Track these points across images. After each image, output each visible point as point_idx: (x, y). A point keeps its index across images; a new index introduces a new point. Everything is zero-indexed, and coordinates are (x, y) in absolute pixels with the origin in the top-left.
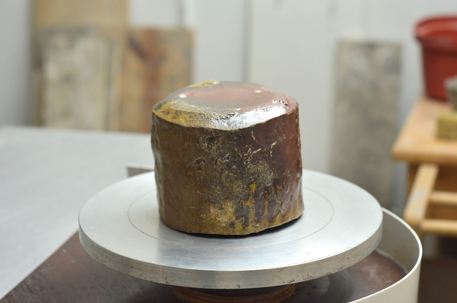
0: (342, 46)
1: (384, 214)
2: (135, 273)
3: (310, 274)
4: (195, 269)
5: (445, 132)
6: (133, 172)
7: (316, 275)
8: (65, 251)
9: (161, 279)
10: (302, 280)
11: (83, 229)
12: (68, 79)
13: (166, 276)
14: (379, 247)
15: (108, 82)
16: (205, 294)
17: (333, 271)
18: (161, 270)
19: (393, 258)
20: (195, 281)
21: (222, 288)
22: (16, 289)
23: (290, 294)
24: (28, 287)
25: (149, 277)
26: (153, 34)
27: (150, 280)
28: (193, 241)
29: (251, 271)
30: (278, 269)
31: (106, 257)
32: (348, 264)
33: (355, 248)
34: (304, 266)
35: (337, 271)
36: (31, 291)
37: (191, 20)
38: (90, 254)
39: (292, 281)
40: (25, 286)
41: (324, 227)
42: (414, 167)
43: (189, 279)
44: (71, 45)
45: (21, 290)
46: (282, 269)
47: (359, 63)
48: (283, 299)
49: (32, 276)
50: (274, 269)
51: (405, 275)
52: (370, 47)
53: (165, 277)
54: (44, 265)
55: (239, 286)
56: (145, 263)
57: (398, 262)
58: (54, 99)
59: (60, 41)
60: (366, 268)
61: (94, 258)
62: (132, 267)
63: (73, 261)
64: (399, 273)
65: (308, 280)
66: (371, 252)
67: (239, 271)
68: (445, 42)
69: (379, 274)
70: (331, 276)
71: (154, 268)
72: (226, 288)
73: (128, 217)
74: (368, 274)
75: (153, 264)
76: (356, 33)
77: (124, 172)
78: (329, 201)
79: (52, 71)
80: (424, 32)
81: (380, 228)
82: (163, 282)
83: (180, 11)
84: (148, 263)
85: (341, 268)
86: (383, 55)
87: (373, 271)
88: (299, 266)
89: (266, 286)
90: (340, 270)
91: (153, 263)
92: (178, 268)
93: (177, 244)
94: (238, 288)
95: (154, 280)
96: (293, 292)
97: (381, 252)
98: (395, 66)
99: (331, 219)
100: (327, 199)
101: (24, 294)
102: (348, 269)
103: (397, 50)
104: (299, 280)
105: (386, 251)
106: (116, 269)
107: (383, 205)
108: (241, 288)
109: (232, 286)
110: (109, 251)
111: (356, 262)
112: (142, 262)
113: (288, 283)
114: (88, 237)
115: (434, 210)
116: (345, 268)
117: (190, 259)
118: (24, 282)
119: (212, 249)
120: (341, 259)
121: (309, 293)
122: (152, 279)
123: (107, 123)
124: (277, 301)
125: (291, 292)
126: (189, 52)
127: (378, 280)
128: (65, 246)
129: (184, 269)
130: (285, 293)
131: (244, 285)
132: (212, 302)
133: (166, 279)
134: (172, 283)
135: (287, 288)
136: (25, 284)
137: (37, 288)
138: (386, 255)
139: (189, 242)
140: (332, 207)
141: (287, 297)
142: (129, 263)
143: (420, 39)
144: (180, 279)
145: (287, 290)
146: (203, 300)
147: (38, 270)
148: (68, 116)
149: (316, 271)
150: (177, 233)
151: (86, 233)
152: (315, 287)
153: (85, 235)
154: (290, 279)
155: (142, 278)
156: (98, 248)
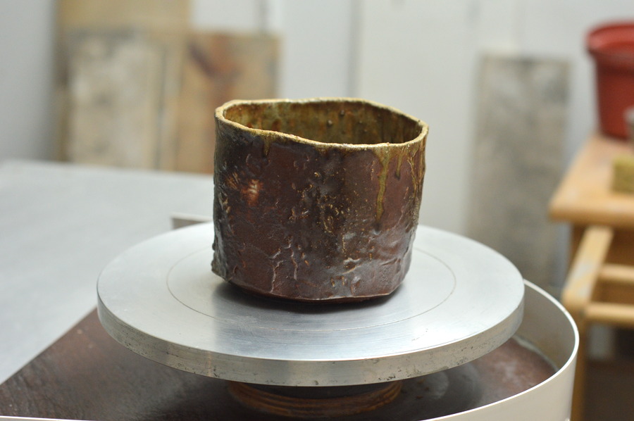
0: (486, 62)
1: (527, 288)
2: (173, 362)
3: (417, 368)
4: (255, 357)
5: (623, 183)
6: (179, 223)
7: (426, 369)
8: (80, 332)
9: (208, 370)
10: (406, 377)
11: (103, 300)
12: (105, 101)
13: (215, 366)
14: (516, 334)
15: (160, 106)
16: (271, 395)
17: (450, 365)
18: (208, 357)
19: (539, 352)
20: (255, 374)
21: (293, 384)
22: (8, 383)
23: (392, 399)
24: (25, 380)
25: (191, 367)
26: (224, 41)
27: (192, 371)
28: (255, 319)
29: (334, 362)
30: (372, 359)
31: (133, 339)
32: (472, 356)
33: (483, 333)
34: (409, 357)
36: (28, 385)
37: (277, 22)
38: (111, 334)
39: (391, 378)
40: (20, 378)
41: (441, 303)
42: (579, 229)
43: (246, 371)
44: (110, 53)
45: (15, 383)
46: (378, 360)
47: (510, 86)
48: (382, 404)
49: (32, 365)
50: (366, 360)
52: (525, 65)
53: (213, 368)
54: (49, 350)
55: (317, 383)
56: (186, 347)
57: (546, 358)
58: (84, 127)
60: (500, 365)
61: (116, 340)
62: (168, 353)
63: (91, 346)
64: (547, 370)
65: (415, 376)
66: (506, 340)
67: (318, 362)
69: (518, 373)
70: (447, 372)
71: (199, 354)
72: (299, 385)
73: (167, 284)
74: (502, 373)
75: (197, 350)
76: (507, 45)
77: (169, 224)
78: (450, 269)
79: (83, 89)
80: (599, 42)
81: (519, 306)
82: (210, 375)
83: (263, 9)
84: (189, 348)
85: (462, 361)
86: (543, 76)
87: (510, 368)
88: (402, 356)
89: (355, 384)
90: (461, 364)
91: (197, 347)
92: (231, 356)
93: (232, 322)
94: (314, 385)
95: (198, 372)
96: (395, 395)
97: (523, 343)
98: (560, 92)
99: (451, 293)
100: (447, 266)
101: (19, 389)
103: (564, 68)
104: (401, 375)
105: (531, 342)
106: (145, 355)
107: (525, 275)
108: (319, 385)
109: (307, 382)
110: (136, 330)
111: (483, 354)
112: (181, 346)
113: (386, 381)
114: (108, 310)
115: (605, 291)
116: (467, 361)
117: (249, 343)
118: (20, 372)
119: (281, 331)
120: (462, 348)
121: (418, 398)
122: (195, 371)
123: (157, 164)
124: (374, 407)
125: (393, 395)
126: (272, 67)
127: (517, 381)
128: (80, 325)
129: (240, 357)
130: (384, 397)
131: (324, 382)
132: (281, 406)
133: (215, 370)
134: (223, 377)
135: (389, 388)
136: (21, 375)
137: (38, 382)
138: (530, 347)
139: (250, 319)
140: (454, 276)
141: (386, 402)
142: (163, 347)
143: (594, 53)
144: (234, 370)
145: (389, 391)
146: (269, 403)
147: (41, 357)
148: (103, 153)
149: (426, 364)
150: (233, 306)
151: (106, 304)
152: (427, 389)
153: (105, 308)
154: (389, 374)
155: (182, 368)
156: (122, 325)
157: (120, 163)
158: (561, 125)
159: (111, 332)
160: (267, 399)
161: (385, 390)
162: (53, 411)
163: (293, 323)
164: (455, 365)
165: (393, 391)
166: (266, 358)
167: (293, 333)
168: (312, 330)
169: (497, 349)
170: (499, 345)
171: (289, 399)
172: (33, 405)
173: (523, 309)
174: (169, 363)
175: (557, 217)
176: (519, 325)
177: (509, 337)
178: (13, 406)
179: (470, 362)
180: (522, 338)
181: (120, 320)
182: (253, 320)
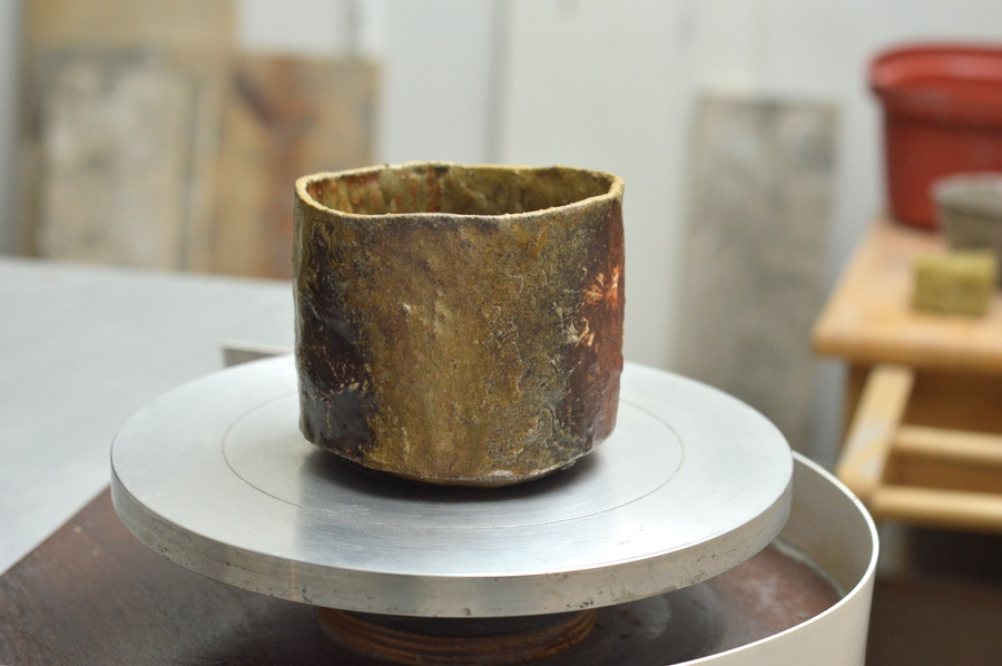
0: (706, 106)
1: (796, 464)
2: (235, 578)
3: (628, 588)
4: (369, 569)
5: (930, 297)
6: (235, 357)
7: (642, 591)
8: (78, 530)
9: (293, 591)
10: (610, 603)
11: (120, 478)
12: (99, 163)
13: (305, 585)
14: (780, 537)
15: (188, 172)
17: (680, 583)
18: (293, 571)
19: (811, 564)
20: (369, 598)
21: (430, 614)
23: (581, 637)
25: (265, 587)
26: (290, 69)
27: (268, 593)
28: (368, 510)
29: (496, 579)
30: (557, 574)
31: (171, 540)
32: (713, 569)
33: (731, 533)
34: (615, 571)
35: (689, 584)
37: (376, 39)
38: (135, 533)
39: (587, 604)
41: (662, 485)
42: (860, 371)
43: (355, 593)
44: (107, 87)
46: (566, 575)
47: (743, 145)
48: (565, 645)
50: (547, 576)
51: (838, 599)
52: (767, 111)
53: (301, 588)
54: (29, 558)
55: (468, 612)
56: (259, 554)
57: (823, 573)
58: (65, 204)
59: (84, 78)
60: (751, 584)
61: (144, 542)
62: (228, 564)
63: (96, 553)
64: (826, 593)
65: (624, 601)
66: (766, 544)
67: (470, 578)
68: (935, 100)
69: (780, 597)
70: (673, 598)
71: (277, 566)
72: (439, 616)
73: (223, 453)
74: (755, 596)
75: (277, 558)
76: (739, 80)
77: (218, 358)
78: (673, 431)
79: (64, 143)
80: (889, 76)
81: (783, 495)
82: (296, 598)
83: (352, 19)
84: (263, 555)
85: (698, 577)
86: (796, 129)
87: (766, 590)
88: (605, 569)
89: (529, 613)
90: (696, 582)
91: (276, 554)
92: (331, 568)
93: (332, 514)
94: (465, 616)
95: (278, 594)
96: (586, 633)
97: (785, 550)
98: (822, 154)
99: (678, 469)
100: (669, 427)
102: (712, 582)
103: (828, 118)
104: (603, 599)
105: (797, 547)
106: (191, 567)
108: (472, 616)
109: (453, 610)
110: (177, 526)
111: (731, 567)
112: (250, 551)
113: (578, 608)
114: (129, 494)
115: (902, 468)
116: (705, 578)
117: (360, 547)
119: (409, 528)
120: (698, 557)
121: (623, 636)
122: (272, 592)
123: (183, 262)
124: (553, 651)
125: (583, 631)
126: (367, 111)
127: (778, 610)
128: (78, 519)
129: (345, 570)
130: (570, 634)
131: (479, 610)
132: (405, 649)
133: (304, 591)
134: (317, 602)
135: (576, 621)
137: (14, 609)
138: (798, 556)
139: (358, 511)
140: (681, 442)
141: (574, 642)
142: (219, 553)
143: (881, 92)
144: (335, 591)
145: (576, 625)
146: (386, 645)
148: (95, 245)
149: (642, 582)
150: (331, 490)
152: (637, 623)
153: (126, 489)
154: (584, 599)
155: (252, 588)
156: (153, 519)
157: (123, 260)
158: (823, 207)
159: (134, 529)
160: (386, 639)
161: (571, 624)
162: (40, 657)
163: (428, 516)
164: (687, 585)
166: (386, 572)
167: (430, 532)
168: (459, 527)
170: (756, 552)
171: (418, 637)
174: (228, 580)
175: (825, 351)
176: (785, 522)
180: (784, 541)
181: (149, 510)
182: (364, 511)
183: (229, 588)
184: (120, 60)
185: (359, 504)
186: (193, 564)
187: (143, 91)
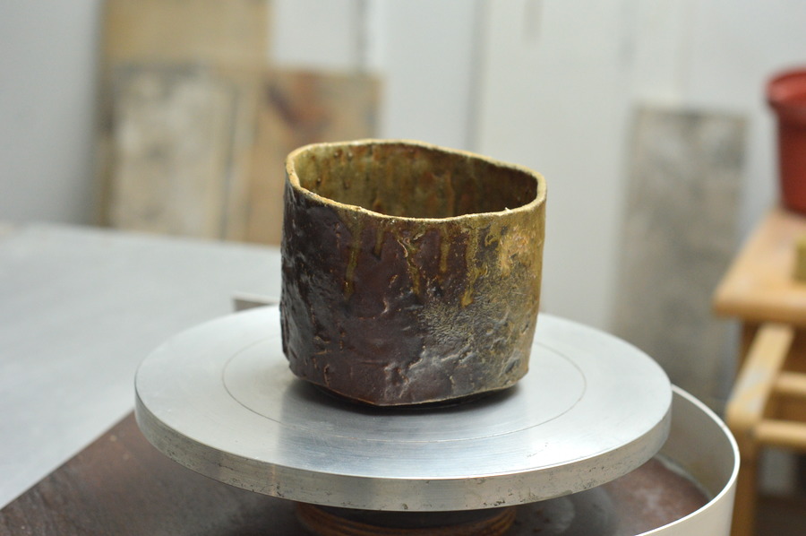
0: (642, 116)
1: (675, 395)
2: (227, 477)
3: (533, 491)
4: (330, 472)
6: (242, 305)
7: (545, 495)
8: (113, 438)
9: (270, 487)
10: (518, 502)
11: (141, 397)
12: (159, 154)
13: (278, 483)
14: (662, 453)
15: (228, 161)
17: (574, 489)
19: (691, 478)
20: (328, 494)
21: (376, 508)
22: (21, 499)
23: (502, 531)
24: (43, 496)
25: (249, 483)
27: (250, 489)
28: (332, 425)
29: (428, 481)
30: (476, 479)
31: (177, 446)
32: (603, 478)
33: (617, 450)
34: (523, 478)
35: (582, 490)
36: (46, 503)
37: (379, 58)
38: (151, 440)
39: (500, 503)
40: (37, 494)
41: (566, 412)
42: (751, 327)
43: (318, 490)
44: (166, 94)
45: (29, 500)
46: (483, 480)
47: (671, 147)
49: (51, 478)
50: (469, 480)
51: (707, 501)
52: (690, 120)
53: (276, 485)
54: (75, 460)
55: (406, 507)
56: (243, 458)
57: (699, 485)
58: (132, 186)
59: (147, 86)
60: (641, 492)
61: (157, 447)
62: (220, 465)
63: (126, 457)
65: (530, 502)
66: (646, 460)
67: (407, 480)
69: (663, 503)
70: (571, 497)
71: (260, 468)
72: (383, 509)
73: (223, 379)
74: (643, 502)
75: (258, 462)
76: (667, 94)
77: (230, 305)
78: (579, 369)
79: (131, 138)
80: (783, 93)
81: (664, 418)
82: (273, 494)
83: (361, 42)
84: (248, 460)
85: (590, 484)
86: (713, 134)
87: (652, 497)
88: (514, 475)
89: (454, 509)
90: (588, 488)
91: (257, 458)
92: (300, 470)
93: (303, 428)
94: (403, 510)
95: (257, 490)
96: (507, 527)
97: (671, 466)
98: (733, 155)
99: (580, 399)
100: (576, 366)
101: (34, 507)
102: (608, 487)
103: (739, 126)
104: (512, 500)
105: (681, 465)
106: (192, 468)
107: (674, 380)
108: (409, 510)
109: (394, 505)
110: (182, 435)
111: (617, 477)
112: (240, 457)
113: (493, 506)
114: (148, 411)
115: (781, 406)
116: (596, 485)
117: (323, 455)
118: (37, 487)
119: (363, 441)
120: (590, 468)
121: (535, 531)
122: (253, 488)
123: (223, 233)
125: (502, 527)
127: (661, 513)
128: (115, 430)
129: (310, 472)
130: (492, 529)
131: (415, 505)
133: (278, 488)
134: (289, 497)
135: (498, 516)
136: (38, 491)
137: (59, 499)
138: (680, 471)
139: (327, 425)
140: (584, 378)
142: (216, 458)
143: (776, 106)
144: (302, 488)
145: (498, 521)
147: (63, 469)
148: (154, 218)
149: (544, 487)
150: (307, 408)
151: (146, 402)
152: (547, 521)
153: (145, 407)
154: (497, 499)
155: (237, 485)
156: (164, 429)
157: (176, 231)
158: (735, 197)
159: (151, 437)
160: (348, 529)
161: (494, 520)
163: (379, 431)
164: (580, 489)
165: (504, 521)
166: (343, 474)
167: (379, 444)
168: (402, 441)
169: (634, 471)
170: (639, 465)
172: (51, 527)
173: (669, 422)
174: (221, 478)
175: (724, 312)
176: (664, 442)
177: (651, 456)
178: (26, 529)
179: (601, 486)
180: (670, 460)
181: (162, 422)
182: (329, 426)
183: (227, 486)
184: (177, 72)
185: (326, 421)
186: (193, 465)
187: (194, 98)
